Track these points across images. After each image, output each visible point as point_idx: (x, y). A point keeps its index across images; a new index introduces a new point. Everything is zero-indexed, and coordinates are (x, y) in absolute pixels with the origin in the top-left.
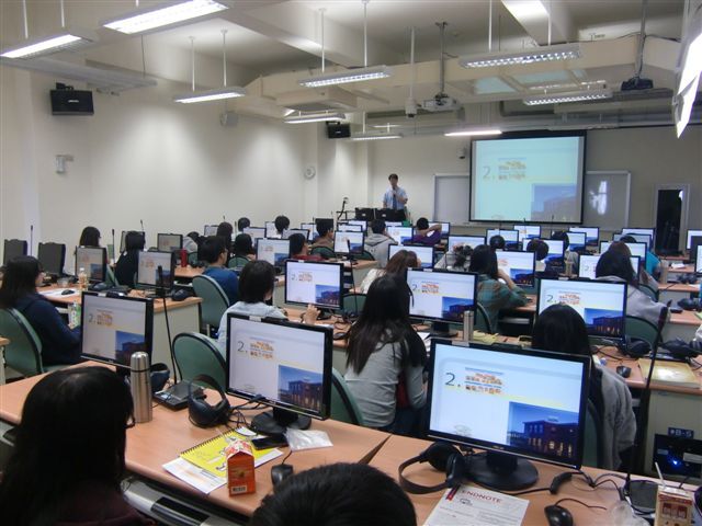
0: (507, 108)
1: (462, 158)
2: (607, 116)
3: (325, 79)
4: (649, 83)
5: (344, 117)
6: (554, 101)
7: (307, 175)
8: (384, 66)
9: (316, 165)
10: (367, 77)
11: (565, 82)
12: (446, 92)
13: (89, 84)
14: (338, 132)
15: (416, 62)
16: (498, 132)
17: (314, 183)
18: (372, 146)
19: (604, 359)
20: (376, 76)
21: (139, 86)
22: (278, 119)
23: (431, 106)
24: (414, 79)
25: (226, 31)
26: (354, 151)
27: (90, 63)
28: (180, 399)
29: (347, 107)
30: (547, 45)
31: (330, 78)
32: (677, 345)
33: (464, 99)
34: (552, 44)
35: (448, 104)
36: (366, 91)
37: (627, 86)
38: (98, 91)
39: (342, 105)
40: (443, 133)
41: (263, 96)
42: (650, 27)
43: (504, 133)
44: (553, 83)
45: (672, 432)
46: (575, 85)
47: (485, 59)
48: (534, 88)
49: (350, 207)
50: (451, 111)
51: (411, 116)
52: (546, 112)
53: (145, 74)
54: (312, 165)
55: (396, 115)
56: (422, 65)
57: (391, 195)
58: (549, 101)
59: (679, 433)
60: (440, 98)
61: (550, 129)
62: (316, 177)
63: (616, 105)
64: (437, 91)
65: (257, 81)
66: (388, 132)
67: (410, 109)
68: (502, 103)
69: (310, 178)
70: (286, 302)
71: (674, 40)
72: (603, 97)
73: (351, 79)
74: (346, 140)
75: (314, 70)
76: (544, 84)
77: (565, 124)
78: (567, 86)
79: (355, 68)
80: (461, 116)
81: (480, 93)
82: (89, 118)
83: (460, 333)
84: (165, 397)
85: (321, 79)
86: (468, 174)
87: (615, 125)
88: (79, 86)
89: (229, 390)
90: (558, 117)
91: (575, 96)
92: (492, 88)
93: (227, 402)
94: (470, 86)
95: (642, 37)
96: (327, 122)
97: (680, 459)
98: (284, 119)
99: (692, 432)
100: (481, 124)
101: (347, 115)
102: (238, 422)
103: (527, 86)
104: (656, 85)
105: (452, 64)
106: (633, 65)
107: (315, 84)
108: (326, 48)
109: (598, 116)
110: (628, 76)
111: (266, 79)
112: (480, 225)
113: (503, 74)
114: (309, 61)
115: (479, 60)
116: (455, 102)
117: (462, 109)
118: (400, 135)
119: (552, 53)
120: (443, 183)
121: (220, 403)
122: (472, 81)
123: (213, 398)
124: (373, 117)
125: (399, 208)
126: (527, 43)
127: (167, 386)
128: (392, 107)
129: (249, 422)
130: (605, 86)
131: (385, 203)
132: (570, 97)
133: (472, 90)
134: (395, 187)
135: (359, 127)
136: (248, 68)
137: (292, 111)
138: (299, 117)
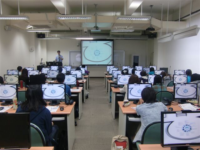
1: (78, 46)
7: (31, 50)
14: (41, 36)
16: (92, 39)
22: (23, 30)
54: (33, 47)
57: (58, 57)
61: (107, 39)
62: (34, 51)
66: (56, 37)
77: (110, 37)
86: (80, 51)
98: (27, 30)
109: (119, 36)
118: (61, 38)
124: (53, 32)
125: (61, 61)
131: (56, 60)
134: (59, 55)
138: (33, 30)
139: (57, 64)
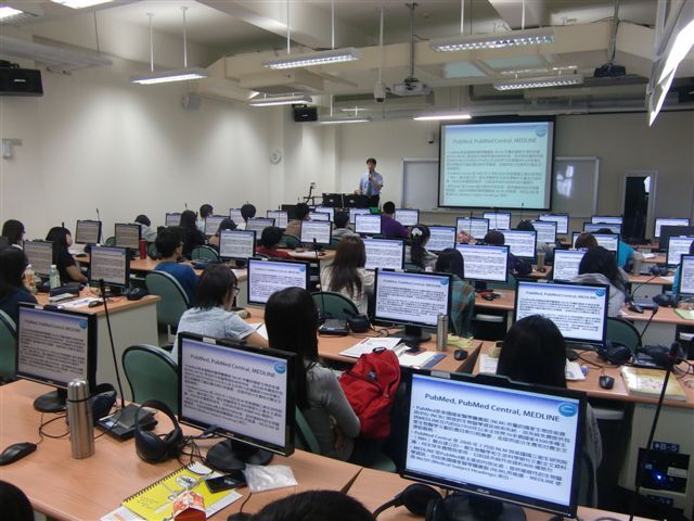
0: (477, 93)
1: (431, 142)
2: (577, 102)
3: (291, 61)
4: (622, 70)
5: (311, 100)
6: (526, 86)
7: (273, 159)
8: (352, 48)
9: (282, 150)
10: (334, 60)
11: (537, 67)
12: (415, 76)
13: (37, 63)
14: (304, 115)
15: (385, 44)
16: (468, 117)
17: (280, 169)
18: (340, 130)
19: (585, 367)
20: (344, 59)
21: (92, 65)
22: (242, 102)
23: (400, 90)
24: (383, 61)
25: (186, 8)
26: (321, 135)
27: (37, 39)
28: (127, 427)
29: (313, 90)
30: (521, 28)
31: (296, 60)
32: (659, 351)
33: (434, 82)
34: (526, 28)
35: (419, 88)
36: (334, 74)
37: (600, 72)
38: (48, 69)
39: (308, 88)
40: (412, 117)
41: (226, 78)
42: (624, 12)
43: (473, 118)
44: (524, 68)
45: (657, 446)
46: (546, 70)
47: (457, 43)
48: (504, 73)
49: (318, 192)
50: (420, 96)
51: (380, 100)
52: (516, 97)
53: (98, 52)
54: (278, 149)
55: (364, 98)
56: (391, 47)
58: (520, 87)
59: (663, 447)
60: (410, 83)
61: (520, 114)
62: (282, 162)
63: (586, 91)
64: (407, 75)
65: (220, 62)
66: (356, 116)
67: (379, 93)
68: (471, 87)
69: (274, 163)
70: (249, 302)
71: (647, 26)
72: (575, 83)
73: (319, 62)
74: (313, 123)
75: (279, 52)
76: (516, 69)
77: (534, 109)
78: (538, 71)
79: (322, 50)
80: (430, 100)
81: (448, 76)
82: (39, 99)
83: (433, 336)
84: (110, 424)
85: (286, 61)
86: (437, 159)
87: (585, 111)
88: (26, 64)
89: (182, 418)
90: (528, 102)
91: (546, 82)
92: (461, 72)
93: (180, 431)
94: (439, 70)
95: (616, 22)
96: (293, 105)
97: (664, 473)
98: (250, 102)
99: (678, 446)
100: (451, 108)
101: (313, 98)
102: (192, 455)
103: (499, 70)
104: (627, 72)
105: (422, 47)
106: (606, 50)
107: (280, 66)
108: (290, 28)
109: (567, 102)
110: (601, 62)
111: (230, 59)
112: (449, 211)
113: (475, 58)
114: (274, 41)
115: (451, 44)
116: (425, 86)
117: (432, 92)
118: (369, 118)
119: (526, 37)
120: (412, 169)
121: (171, 434)
122: (442, 65)
123: (164, 425)
124: (342, 100)
126: (499, 26)
127: (113, 410)
128: (362, 89)
129: (204, 454)
130: (575, 72)
131: (361, 188)
132: (542, 82)
133: (442, 74)
134: (371, 171)
135: (326, 110)
136: (209, 48)
137: (257, 93)
138: (265, 100)
139: (352, 201)
